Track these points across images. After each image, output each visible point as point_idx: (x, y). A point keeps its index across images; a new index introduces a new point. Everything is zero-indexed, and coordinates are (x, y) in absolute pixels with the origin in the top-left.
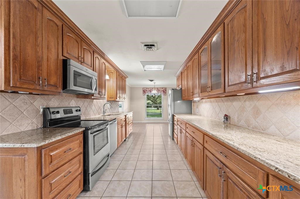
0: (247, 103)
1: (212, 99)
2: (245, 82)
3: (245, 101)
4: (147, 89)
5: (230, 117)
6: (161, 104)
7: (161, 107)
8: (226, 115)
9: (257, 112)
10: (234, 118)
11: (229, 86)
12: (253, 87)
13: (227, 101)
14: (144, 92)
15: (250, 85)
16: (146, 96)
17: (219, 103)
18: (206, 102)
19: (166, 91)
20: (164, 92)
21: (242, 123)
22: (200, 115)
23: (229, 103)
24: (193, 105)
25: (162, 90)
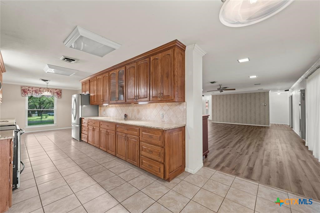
0: (135, 107)
1: (117, 105)
2: (134, 99)
3: (134, 107)
4: (30, 89)
5: (127, 115)
6: (53, 109)
7: (53, 112)
8: (125, 114)
9: (138, 112)
10: (129, 115)
11: (128, 99)
12: (137, 101)
13: (126, 106)
14: (24, 91)
15: (136, 100)
16: (28, 97)
17: (122, 108)
18: (112, 107)
19: (61, 93)
20: (58, 94)
21: (133, 117)
22: (107, 116)
23: (127, 108)
24: (100, 109)
25: (56, 91)
